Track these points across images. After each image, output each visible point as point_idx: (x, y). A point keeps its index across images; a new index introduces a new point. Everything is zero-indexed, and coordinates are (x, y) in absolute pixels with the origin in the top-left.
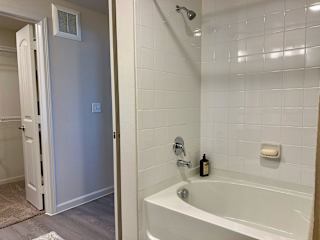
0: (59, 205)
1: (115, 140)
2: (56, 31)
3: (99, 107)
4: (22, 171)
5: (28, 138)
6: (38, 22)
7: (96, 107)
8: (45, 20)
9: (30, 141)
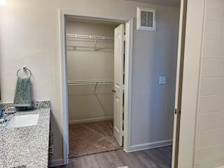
0: (132, 147)
1: (176, 116)
2: (138, 26)
3: (164, 79)
4: (113, 114)
5: (116, 97)
6: (127, 21)
7: (162, 80)
8: (132, 19)
9: (117, 100)
